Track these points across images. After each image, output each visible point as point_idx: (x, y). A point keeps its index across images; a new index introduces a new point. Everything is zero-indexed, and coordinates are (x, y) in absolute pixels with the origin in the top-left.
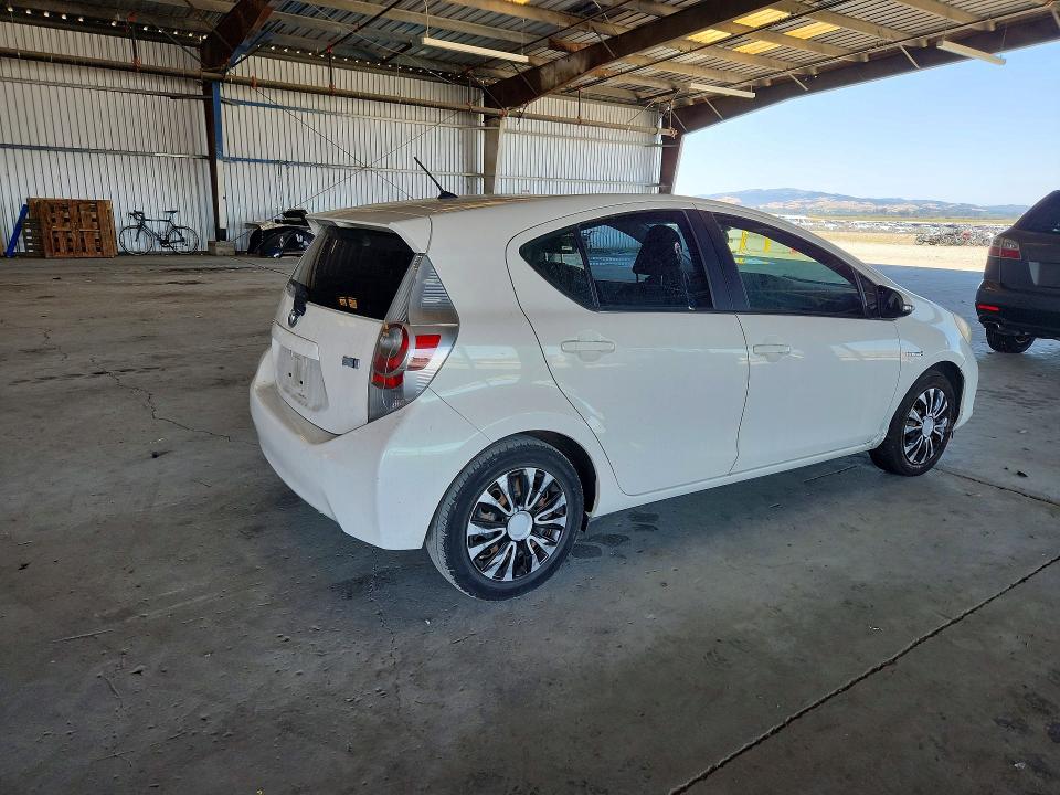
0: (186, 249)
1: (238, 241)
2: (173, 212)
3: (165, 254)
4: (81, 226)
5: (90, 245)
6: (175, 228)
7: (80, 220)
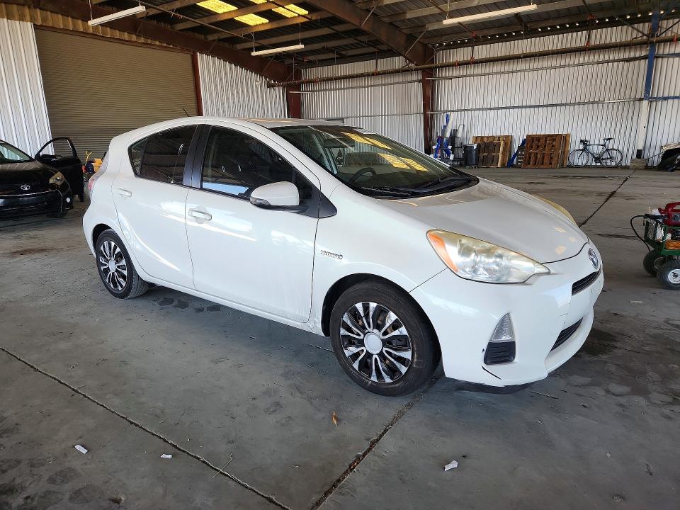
0: (613, 164)
1: (656, 159)
2: (609, 139)
3: (596, 167)
4: (544, 150)
5: (546, 161)
6: (607, 150)
7: (545, 146)
